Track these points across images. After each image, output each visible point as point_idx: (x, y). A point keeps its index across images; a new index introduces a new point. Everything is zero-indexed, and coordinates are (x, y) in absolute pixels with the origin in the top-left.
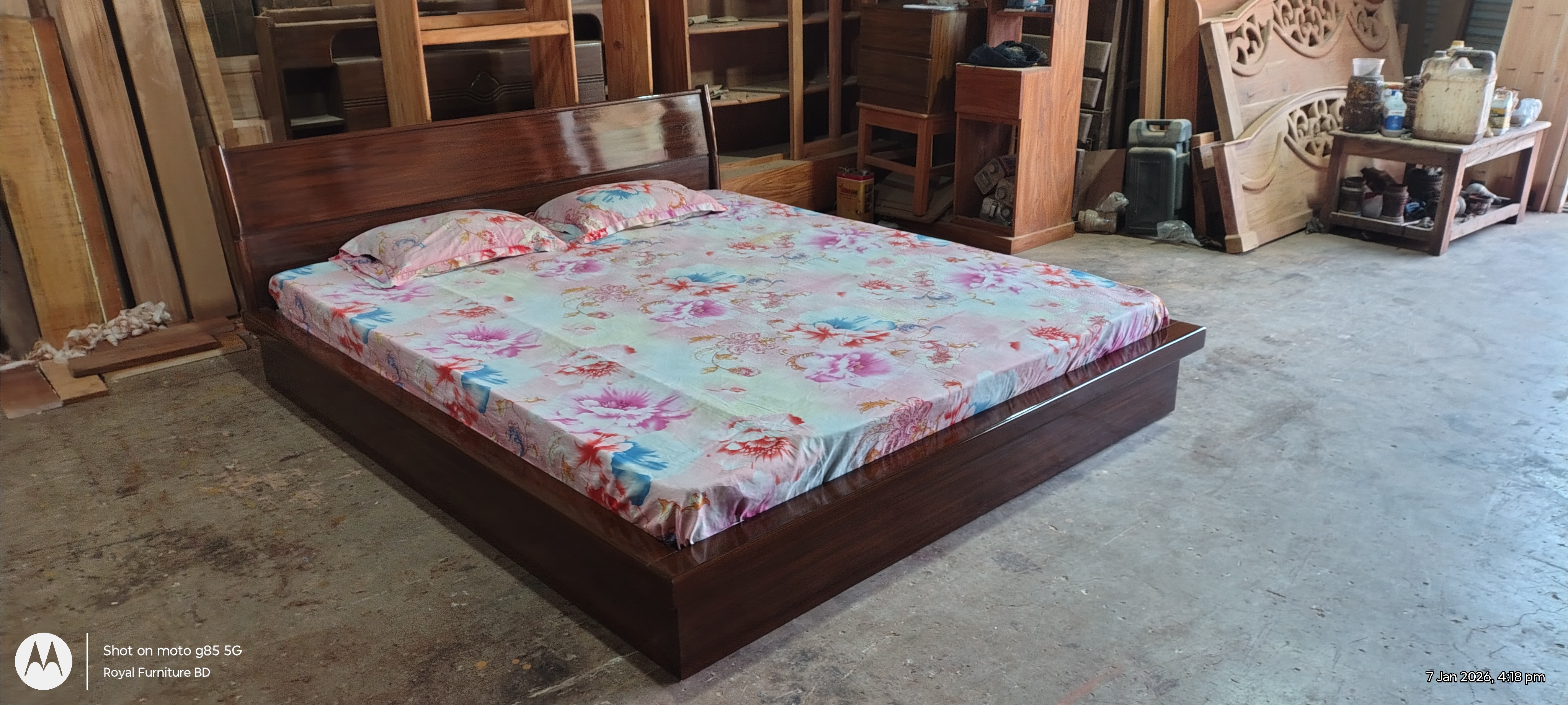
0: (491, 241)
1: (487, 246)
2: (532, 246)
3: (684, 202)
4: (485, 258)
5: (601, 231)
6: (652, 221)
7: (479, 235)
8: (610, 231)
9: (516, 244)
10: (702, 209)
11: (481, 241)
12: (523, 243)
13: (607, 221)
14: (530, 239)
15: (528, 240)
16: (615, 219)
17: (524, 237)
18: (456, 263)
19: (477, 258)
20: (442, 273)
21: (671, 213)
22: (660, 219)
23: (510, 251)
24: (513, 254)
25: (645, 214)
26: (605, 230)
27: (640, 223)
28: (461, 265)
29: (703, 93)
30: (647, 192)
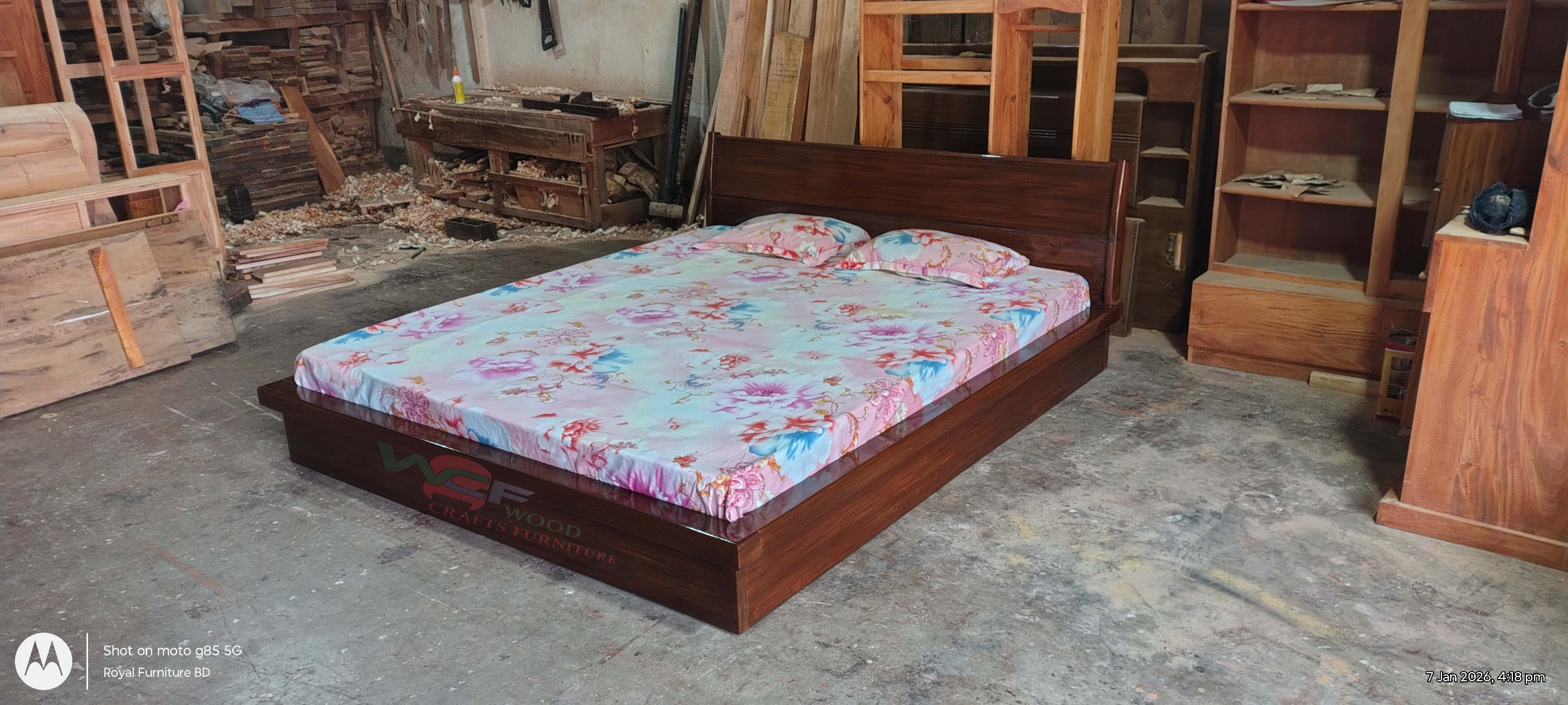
0: (775, 240)
1: (771, 244)
2: (801, 255)
3: (943, 265)
4: (767, 252)
5: (860, 264)
6: (904, 271)
7: (772, 234)
8: (867, 266)
9: (792, 250)
10: (951, 277)
11: (770, 239)
12: (796, 250)
13: (869, 257)
14: (802, 250)
15: (798, 250)
16: (875, 257)
17: (798, 246)
18: (747, 248)
19: (760, 250)
20: (739, 252)
21: (924, 270)
22: (910, 271)
23: (785, 253)
24: (785, 257)
25: (900, 263)
26: (863, 264)
27: (892, 269)
28: (750, 251)
29: (1116, 169)
30: (925, 245)
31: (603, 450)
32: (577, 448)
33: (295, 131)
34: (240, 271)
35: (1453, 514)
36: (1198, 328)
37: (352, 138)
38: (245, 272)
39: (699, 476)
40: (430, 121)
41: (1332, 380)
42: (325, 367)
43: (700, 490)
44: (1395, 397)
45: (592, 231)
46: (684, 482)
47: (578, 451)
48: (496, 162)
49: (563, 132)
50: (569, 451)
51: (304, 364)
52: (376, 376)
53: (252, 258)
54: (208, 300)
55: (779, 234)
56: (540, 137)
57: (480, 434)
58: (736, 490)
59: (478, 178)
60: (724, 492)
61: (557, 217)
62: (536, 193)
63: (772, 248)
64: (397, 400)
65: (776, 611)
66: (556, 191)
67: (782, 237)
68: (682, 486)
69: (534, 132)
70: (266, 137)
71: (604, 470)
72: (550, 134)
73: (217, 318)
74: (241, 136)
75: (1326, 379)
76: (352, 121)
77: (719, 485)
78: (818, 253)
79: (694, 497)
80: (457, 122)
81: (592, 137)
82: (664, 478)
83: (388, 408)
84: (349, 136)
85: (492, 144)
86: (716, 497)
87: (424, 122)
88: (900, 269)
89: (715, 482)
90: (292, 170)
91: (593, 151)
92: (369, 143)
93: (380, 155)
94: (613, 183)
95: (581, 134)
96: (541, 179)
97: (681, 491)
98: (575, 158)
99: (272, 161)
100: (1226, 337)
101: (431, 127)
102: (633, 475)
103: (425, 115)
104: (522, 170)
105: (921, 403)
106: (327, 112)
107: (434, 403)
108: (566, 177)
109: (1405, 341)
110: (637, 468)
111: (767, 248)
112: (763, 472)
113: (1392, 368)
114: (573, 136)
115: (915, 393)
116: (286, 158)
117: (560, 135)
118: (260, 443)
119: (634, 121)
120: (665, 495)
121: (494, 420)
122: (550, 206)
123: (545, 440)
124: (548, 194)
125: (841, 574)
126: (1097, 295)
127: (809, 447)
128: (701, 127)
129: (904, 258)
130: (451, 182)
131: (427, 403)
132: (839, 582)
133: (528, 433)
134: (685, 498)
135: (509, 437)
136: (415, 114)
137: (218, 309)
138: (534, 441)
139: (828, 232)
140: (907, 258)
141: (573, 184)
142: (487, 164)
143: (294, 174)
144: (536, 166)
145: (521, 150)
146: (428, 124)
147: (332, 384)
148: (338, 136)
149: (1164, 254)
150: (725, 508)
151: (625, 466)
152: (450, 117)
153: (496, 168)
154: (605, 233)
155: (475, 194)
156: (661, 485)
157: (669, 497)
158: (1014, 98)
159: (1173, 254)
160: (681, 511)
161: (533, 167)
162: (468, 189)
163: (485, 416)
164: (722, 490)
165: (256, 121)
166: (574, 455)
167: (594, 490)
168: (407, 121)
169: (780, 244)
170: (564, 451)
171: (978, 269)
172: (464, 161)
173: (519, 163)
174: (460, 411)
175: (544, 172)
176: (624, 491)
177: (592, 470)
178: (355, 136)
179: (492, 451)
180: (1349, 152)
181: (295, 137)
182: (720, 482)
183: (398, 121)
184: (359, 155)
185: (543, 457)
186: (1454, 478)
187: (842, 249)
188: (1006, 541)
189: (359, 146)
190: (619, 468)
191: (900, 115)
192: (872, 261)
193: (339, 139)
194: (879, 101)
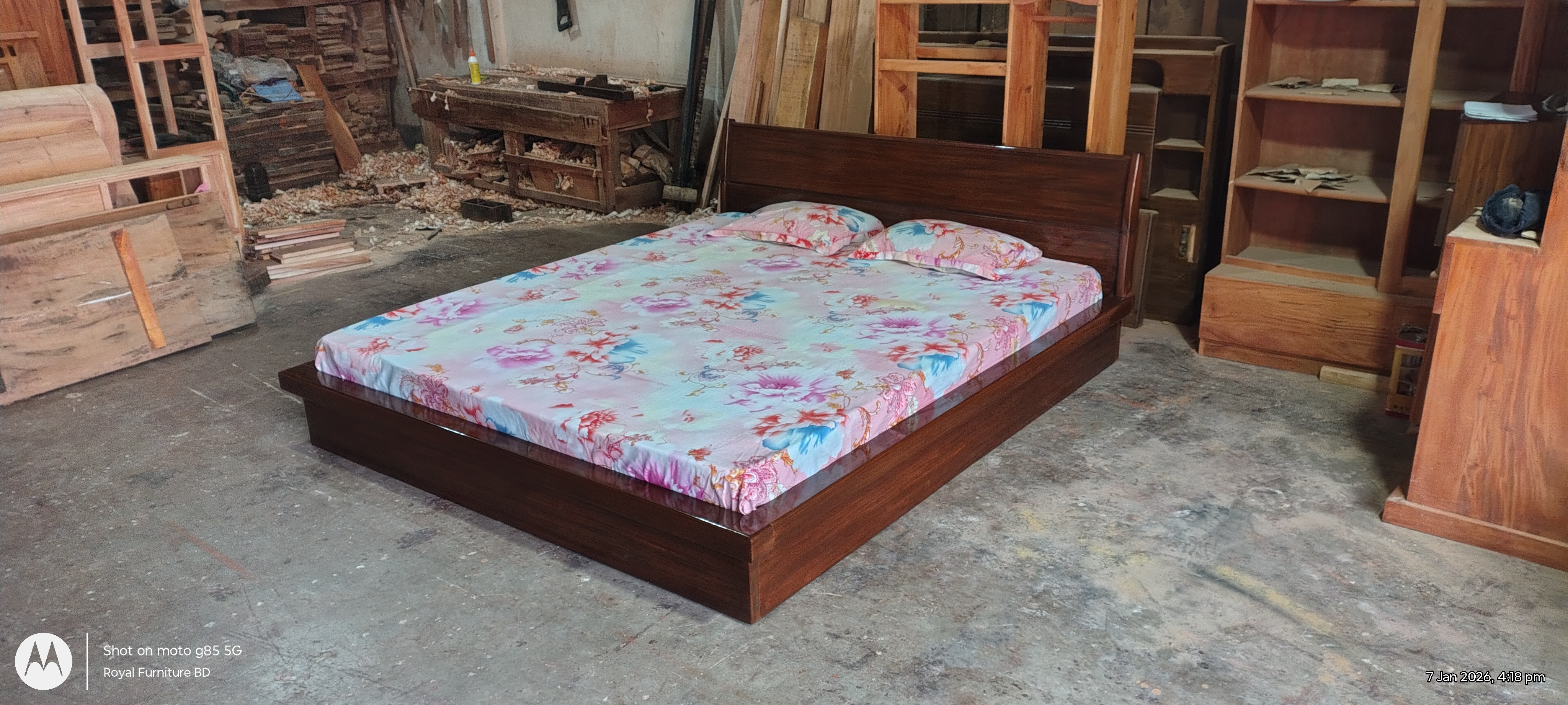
0: (789, 229)
1: (785, 232)
2: (814, 244)
3: (956, 257)
4: (780, 241)
5: (873, 253)
6: (917, 262)
7: (786, 222)
8: (880, 256)
9: (804, 238)
10: (964, 269)
11: (783, 227)
12: (809, 239)
13: (883, 247)
14: (816, 238)
15: (813, 239)
16: (888, 248)
17: (811, 235)
18: (761, 236)
19: (774, 238)
20: (753, 240)
21: (937, 261)
22: (923, 262)
23: (798, 242)
24: (799, 245)
25: (913, 253)
26: (876, 254)
27: (905, 260)
28: (763, 239)
29: (1130, 162)
30: (938, 236)
31: (619, 442)
32: (594, 439)
33: (312, 110)
34: (259, 251)
35: (1458, 513)
36: (1210, 321)
37: (369, 116)
38: (263, 252)
39: (713, 470)
40: (446, 101)
41: (1343, 376)
42: (345, 353)
43: (714, 483)
44: (1404, 393)
45: (606, 214)
46: (698, 475)
47: (595, 443)
48: (511, 144)
49: (578, 115)
50: (585, 442)
51: (324, 349)
52: (397, 364)
53: (270, 239)
54: (228, 282)
55: (793, 222)
56: (556, 120)
57: (498, 422)
58: (750, 484)
59: (494, 159)
60: (738, 486)
61: (571, 199)
62: (551, 175)
63: (785, 236)
64: (416, 388)
65: (787, 601)
66: (571, 173)
67: (795, 226)
68: (696, 478)
69: (550, 114)
70: (283, 115)
71: (620, 461)
72: (567, 117)
73: (237, 299)
74: (259, 115)
75: (1337, 374)
76: (368, 99)
77: (732, 479)
78: (831, 243)
79: (708, 489)
80: (473, 104)
81: (607, 120)
82: (679, 471)
83: (407, 394)
84: (365, 114)
85: (508, 126)
86: (730, 490)
87: (440, 102)
88: (913, 260)
89: (729, 476)
90: (309, 148)
91: (608, 133)
92: (385, 122)
93: (396, 134)
94: (628, 166)
95: (596, 118)
96: (556, 161)
97: (695, 484)
98: (590, 141)
99: (288, 140)
100: (1238, 331)
101: (447, 107)
102: (648, 467)
103: (441, 96)
104: (538, 153)
105: (932, 397)
106: (344, 91)
107: (454, 392)
108: (581, 160)
109: (1414, 338)
110: (652, 460)
111: (781, 236)
112: (776, 466)
113: (1403, 365)
114: (588, 119)
115: (927, 387)
116: (303, 137)
117: (575, 118)
118: (280, 426)
119: (649, 104)
120: (679, 487)
121: (512, 410)
122: (565, 188)
123: (561, 430)
124: (563, 176)
125: (852, 566)
126: (1109, 287)
127: (821, 442)
128: (716, 110)
129: (917, 249)
130: (467, 162)
131: (446, 391)
132: (849, 574)
133: (545, 423)
134: (699, 490)
135: (526, 426)
136: (432, 94)
137: (238, 290)
138: (551, 432)
139: (841, 221)
140: (920, 249)
141: (588, 167)
142: (502, 146)
143: (311, 153)
144: (551, 148)
145: (537, 133)
146: (445, 104)
147: (352, 370)
148: (353, 113)
149: (1177, 246)
150: (738, 501)
151: (640, 458)
152: (465, 98)
153: (512, 149)
154: (619, 216)
155: (490, 174)
156: (676, 477)
157: (684, 489)
158: (1029, 88)
159: (1186, 246)
160: (695, 502)
161: (548, 149)
162: (483, 169)
163: (503, 406)
164: (736, 484)
165: (273, 100)
166: (590, 446)
167: (609, 480)
168: (423, 101)
169: (793, 233)
170: (581, 441)
171: (990, 261)
172: (479, 142)
173: (534, 145)
174: (479, 400)
175: (558, 154)
176: (639, 482)
177: (608, 461)
178: (371, 114)
179: (510, 440)
180: (1363, 147)
181: (313, 116)
182: (734, 476)
183: (414, 101)
184: (375, 134)
185: (559, 447)
186: (1460, 478)
187: (856, 238)
188: (1015, 535)
189: (375, 124)
190: (634, 460)
191: (915, 103)
192: (885, 251)
193: (355, 117)
194: (894, 90)
